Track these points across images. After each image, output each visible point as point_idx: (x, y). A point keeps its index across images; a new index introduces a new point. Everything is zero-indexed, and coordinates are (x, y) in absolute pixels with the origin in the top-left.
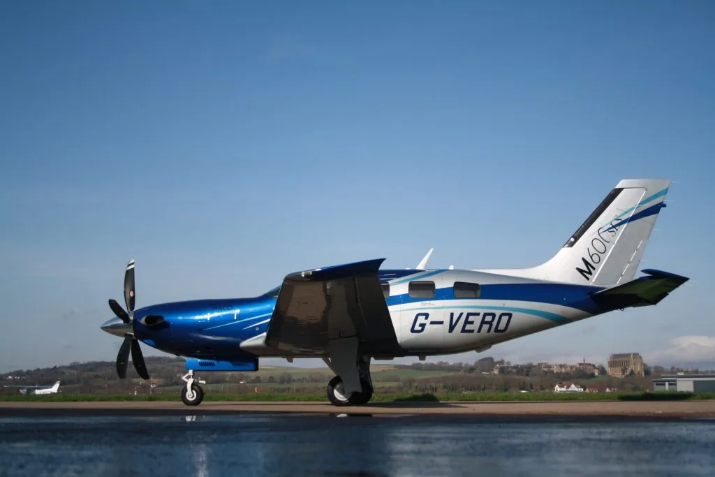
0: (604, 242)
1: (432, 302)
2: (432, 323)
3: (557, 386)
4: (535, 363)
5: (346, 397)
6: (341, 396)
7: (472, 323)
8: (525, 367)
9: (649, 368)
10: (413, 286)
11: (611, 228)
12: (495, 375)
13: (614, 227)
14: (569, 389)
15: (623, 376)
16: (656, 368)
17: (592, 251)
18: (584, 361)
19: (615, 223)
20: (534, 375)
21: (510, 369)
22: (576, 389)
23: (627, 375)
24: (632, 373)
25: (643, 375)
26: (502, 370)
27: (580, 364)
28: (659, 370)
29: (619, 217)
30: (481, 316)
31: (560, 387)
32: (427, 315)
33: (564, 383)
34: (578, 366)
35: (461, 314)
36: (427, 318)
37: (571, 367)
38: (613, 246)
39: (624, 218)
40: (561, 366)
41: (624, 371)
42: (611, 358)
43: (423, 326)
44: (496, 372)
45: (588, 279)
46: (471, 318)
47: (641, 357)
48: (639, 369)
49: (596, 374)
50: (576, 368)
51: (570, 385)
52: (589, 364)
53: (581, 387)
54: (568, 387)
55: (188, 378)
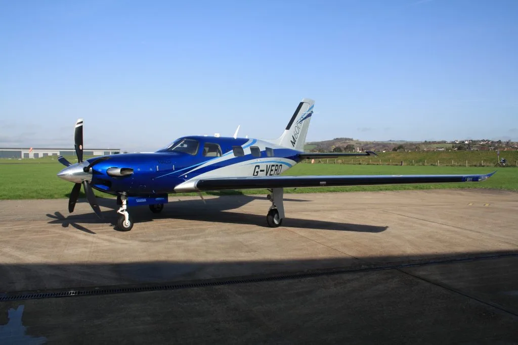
1: (260, 159)
10: (252, 149)
29: (303, 116)
32: (259, 166)
36: (259, 168)
38: (301, 130)
55: (122, 211)
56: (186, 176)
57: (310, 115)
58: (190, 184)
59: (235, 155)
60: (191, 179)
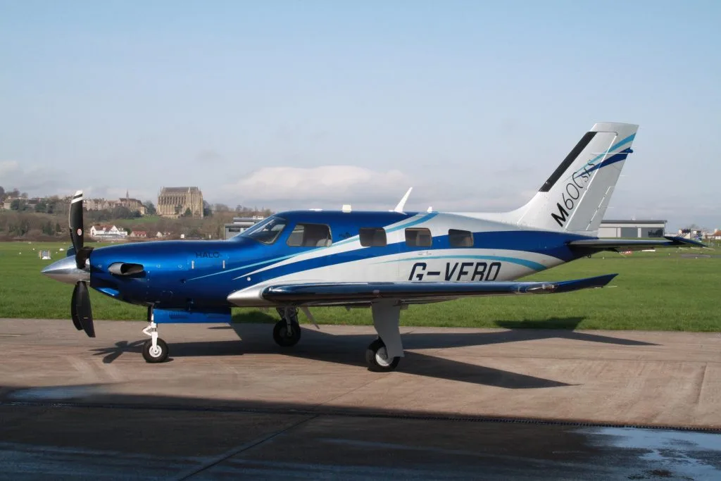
0: (579, 188)
1: (430, 251)
2: (430, 273)
3: (93, 228)
4: (61, 197)
5: (388, 363)
6: (384, 362)
7: (466, 273)
8: (48, 201)
9: (209, 206)
10: (410, 234)
11: (583, 173)
12: (5, 210)
13: (587, 172)
14: (110, 233)
15: (177, 216)
16: (219, 207)
17: (567, 197)
18: (127, 195)
19: (588, 168)
20: (60, 212)
21: (27, 204)
22: (118, 233)
23: (182, 215)
24: (188, 212)
25: (202, 216)
26: (16, 205)
27: (122, 200)
28: (222, 209)
29: (592, 161)
30: (475, 265)
31: (97, 229)
32: (424, 265)
33: (102, 224)
34: (119, 202)
35: (457, 264)
36: (424, 269)
37: (110, 203)
38: (586, 192)
39: (596, 163)
40: (96, 201)
41: (177, 210)
42: (162, 192)
43: (420, 276)
44: (7, 206)
45: (561, 225)
46: (465, 269)
47: (200, 193)
48: (197, 208)
49: (143, 212)
50: (116, 204)
51: (111, 227)
52: (133, 200)
53: (126, 229)
54: (108, 230)
55: (150, 331)
56: (249, 279)
57: (621, 157)
58: (252, 293)
59: (362, 244)
60: (258, 285)
